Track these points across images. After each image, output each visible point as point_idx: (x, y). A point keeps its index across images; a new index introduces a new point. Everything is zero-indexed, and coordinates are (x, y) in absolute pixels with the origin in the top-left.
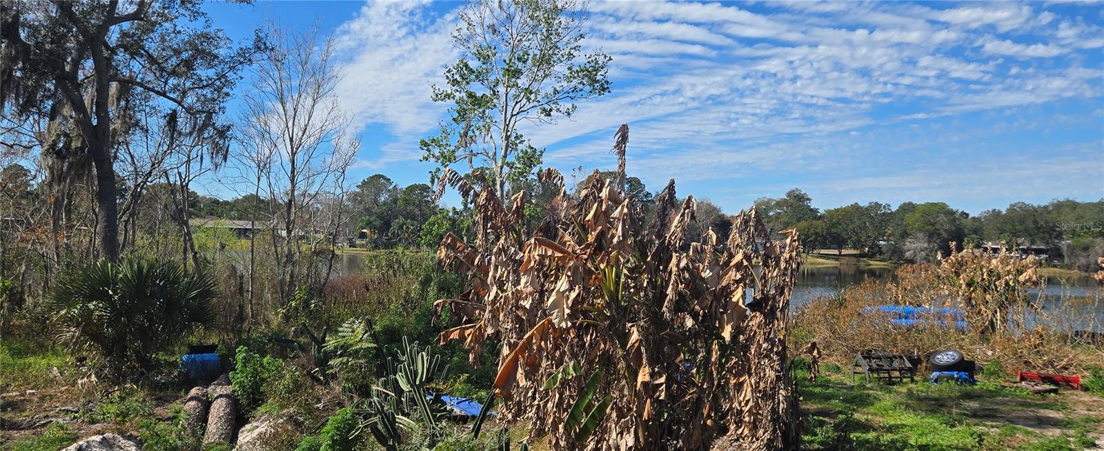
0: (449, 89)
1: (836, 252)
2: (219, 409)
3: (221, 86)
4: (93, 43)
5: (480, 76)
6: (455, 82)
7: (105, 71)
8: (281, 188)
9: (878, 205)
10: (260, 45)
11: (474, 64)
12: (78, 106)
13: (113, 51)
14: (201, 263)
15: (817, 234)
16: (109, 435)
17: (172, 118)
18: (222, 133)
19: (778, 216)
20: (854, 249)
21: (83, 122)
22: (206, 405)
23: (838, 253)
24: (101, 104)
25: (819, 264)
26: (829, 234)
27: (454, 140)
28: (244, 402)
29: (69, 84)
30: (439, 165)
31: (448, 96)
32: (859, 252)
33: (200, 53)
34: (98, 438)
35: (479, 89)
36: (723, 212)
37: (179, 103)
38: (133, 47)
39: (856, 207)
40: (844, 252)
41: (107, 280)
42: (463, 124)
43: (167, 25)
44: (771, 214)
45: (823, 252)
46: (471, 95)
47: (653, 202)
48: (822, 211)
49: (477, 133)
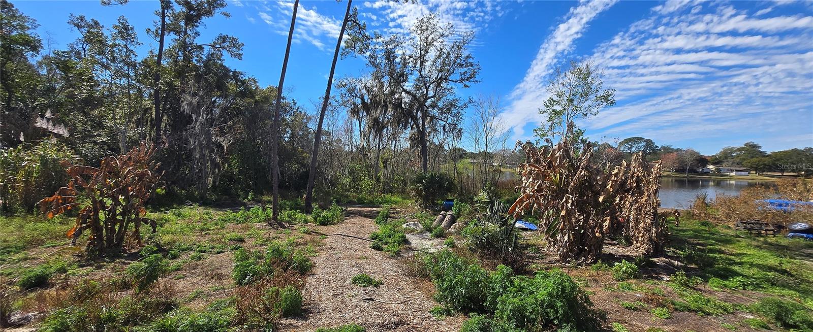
0: (545, 109)
1: (780, 174)
2: (448, 218)
3: (458, 116)
4: (422, 106)
5: (558, 103)
6: (547, 106)
7: (425, 115)
8: (483, 149)
10: (470, 101)
11: (555, 98)
12: (418, 126)
13: (428, 108)
14: (460, 174)
15: (765, 165)
16: (416, 222)
17: (444, 126)
18: (460, 130)
19: (738, 156)
20: (793, 172)
21: (419, 130)
22: (444, 217)
23: (781, 174)
24: (423, 125)
25: (766, 180)
26: (774, 164)
27: (547, 128)
28: (456, 217)
29: (415, 119)
30: (539, 138)
31: (545, 112)
32: (797, 174)
33: (452, 105)
34: (413, 223)
35: (558, 108)
36: (701, 154)
37: (446, 122)
38: (434, 106)
39: (795, 152)
40: (785, 174)
41: (423, 178)
42: (551, 122)
43: (445, 98)
44: (734, 155)
45: (769, 173)
46: (554, 111)
47: (659, 150)
48: (769, 153)
49: (556, 125)
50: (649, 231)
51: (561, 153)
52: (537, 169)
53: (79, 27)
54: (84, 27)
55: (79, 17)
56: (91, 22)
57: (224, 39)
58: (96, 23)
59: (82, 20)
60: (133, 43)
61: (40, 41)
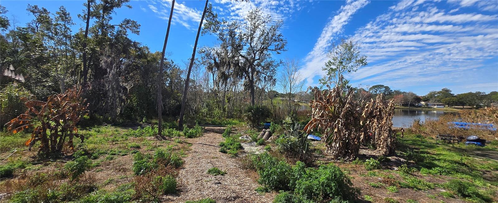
0: (326, 67)
1: (462, 107)
2: (267, 133)
3: (273, 71)
4: (251, 65)
5: (334, 64)
6: (327, 66)
7: (253, 70)
8: (289, 91)
9: (479, 93)
10: (281, 62)
11: (332, 61)
12: (249, 77)
13: (255, 66)
14: (274, 106)
15: (453, 102)
16: (247, 136)
17: (265, 77)
18: (275, 80)
19: (438, 96)
20: (469, 106)
21: (249, 80)
22: (265, 133)
24: (252, 76)
25: (454, 110)
26: (458, 101)
27: (327, 79)
28: (272, 133)
29: (247, 73)
30: (322, 85)
31: (326, 69)
33: (270, 65)
34: (245, 136)
35: (333, 67)
37: (266, 75)
38: (259, 65)
39: (471, 94)
40: (465, 107)
41: (252, 109)
42: (329, 75)
43: (265, 60)
44: (436, 96)
45: (456, 107)
46: (331, 69)
47: (393, 93)
48: (455, 94)
49: (332, 77)
50: (387, 141)
51: (335, 94)
52: (320, 104)
53: (33, 12)
54: (37, 12)
55: (33, 6)
56: (42, 10)
57: (128, 22)
58: (45, 10)
59: (36, 8)
60: (69, 23)
61: (8, 21)
